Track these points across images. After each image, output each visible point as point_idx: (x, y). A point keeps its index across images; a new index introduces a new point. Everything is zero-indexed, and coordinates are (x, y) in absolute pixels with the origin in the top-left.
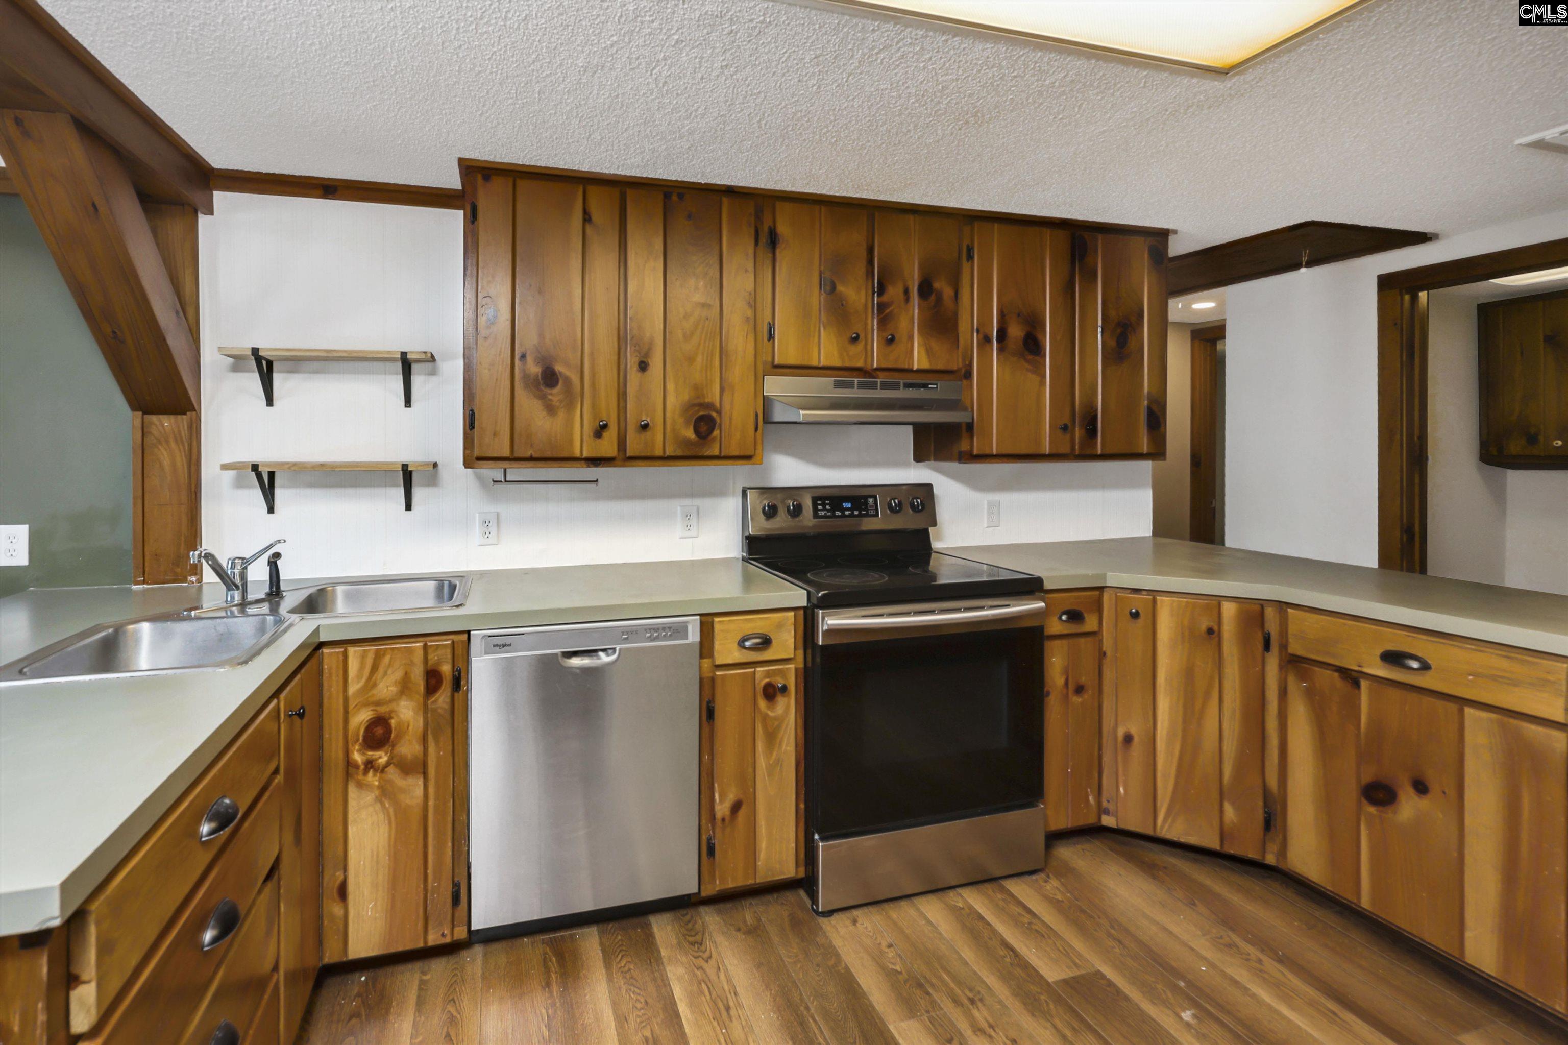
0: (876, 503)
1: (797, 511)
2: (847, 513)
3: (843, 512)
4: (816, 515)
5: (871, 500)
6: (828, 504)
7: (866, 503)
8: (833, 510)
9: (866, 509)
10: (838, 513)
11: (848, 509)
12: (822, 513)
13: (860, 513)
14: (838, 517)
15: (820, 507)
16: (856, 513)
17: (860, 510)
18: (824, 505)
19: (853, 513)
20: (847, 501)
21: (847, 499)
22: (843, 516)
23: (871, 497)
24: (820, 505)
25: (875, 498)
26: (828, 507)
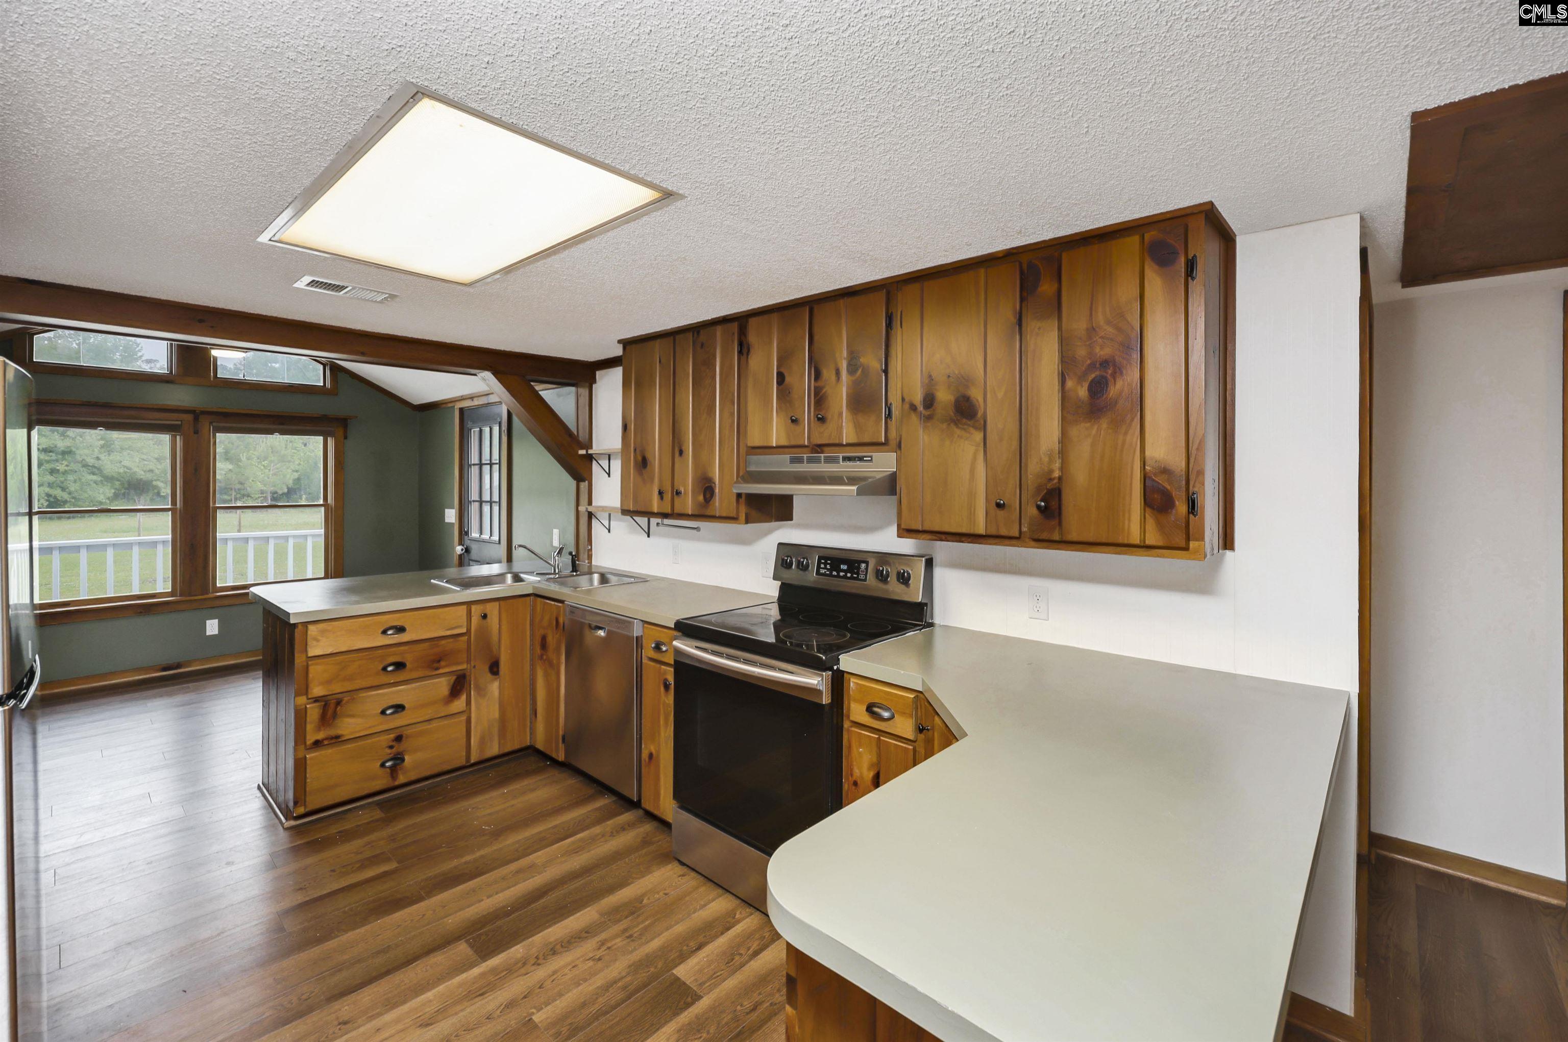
0: (867, 569)
1: (804, 568)
2: (842, 574)
3: (838, 573)
4: (818, 573)
5: (863, 565)
6: (828, 564)
7: (859, 568)
8: (831, 570)
9: (858, 574)
10: (835, 573)
11: (843, 571)
12: (822, 571)
13: (852, 575)
14: (835, 576)
15: (822, 566)
16: (849, 575)
17: (852, 573)
18: (825, 564)
19: (846, 574)
20: (844, 564)
21: (844, 561)
22: (838, 576)
23: (864, 562)
24: (823, 563)
25: (867, 563)
26: (828, 567)
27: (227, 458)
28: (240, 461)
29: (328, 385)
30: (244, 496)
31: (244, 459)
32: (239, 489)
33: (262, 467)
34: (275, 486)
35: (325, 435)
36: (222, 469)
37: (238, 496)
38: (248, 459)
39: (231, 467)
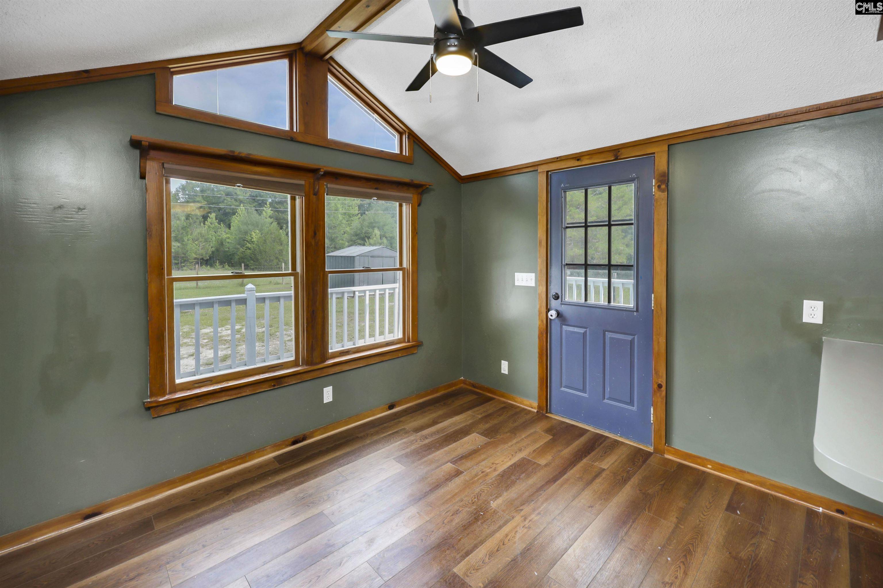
27: (177, 240)
28: (183, 241)
29: (406, 152)
30: (185, 261)
31: (186, 240)
32: (183, 257)
33: (195, 245)
34: (202, 255)
35: (401, 200)
36: (174, 246)
37: (182, 261)
38: (188, 240)
39: (179, 244)
